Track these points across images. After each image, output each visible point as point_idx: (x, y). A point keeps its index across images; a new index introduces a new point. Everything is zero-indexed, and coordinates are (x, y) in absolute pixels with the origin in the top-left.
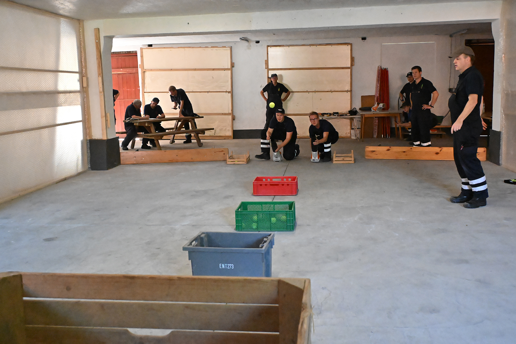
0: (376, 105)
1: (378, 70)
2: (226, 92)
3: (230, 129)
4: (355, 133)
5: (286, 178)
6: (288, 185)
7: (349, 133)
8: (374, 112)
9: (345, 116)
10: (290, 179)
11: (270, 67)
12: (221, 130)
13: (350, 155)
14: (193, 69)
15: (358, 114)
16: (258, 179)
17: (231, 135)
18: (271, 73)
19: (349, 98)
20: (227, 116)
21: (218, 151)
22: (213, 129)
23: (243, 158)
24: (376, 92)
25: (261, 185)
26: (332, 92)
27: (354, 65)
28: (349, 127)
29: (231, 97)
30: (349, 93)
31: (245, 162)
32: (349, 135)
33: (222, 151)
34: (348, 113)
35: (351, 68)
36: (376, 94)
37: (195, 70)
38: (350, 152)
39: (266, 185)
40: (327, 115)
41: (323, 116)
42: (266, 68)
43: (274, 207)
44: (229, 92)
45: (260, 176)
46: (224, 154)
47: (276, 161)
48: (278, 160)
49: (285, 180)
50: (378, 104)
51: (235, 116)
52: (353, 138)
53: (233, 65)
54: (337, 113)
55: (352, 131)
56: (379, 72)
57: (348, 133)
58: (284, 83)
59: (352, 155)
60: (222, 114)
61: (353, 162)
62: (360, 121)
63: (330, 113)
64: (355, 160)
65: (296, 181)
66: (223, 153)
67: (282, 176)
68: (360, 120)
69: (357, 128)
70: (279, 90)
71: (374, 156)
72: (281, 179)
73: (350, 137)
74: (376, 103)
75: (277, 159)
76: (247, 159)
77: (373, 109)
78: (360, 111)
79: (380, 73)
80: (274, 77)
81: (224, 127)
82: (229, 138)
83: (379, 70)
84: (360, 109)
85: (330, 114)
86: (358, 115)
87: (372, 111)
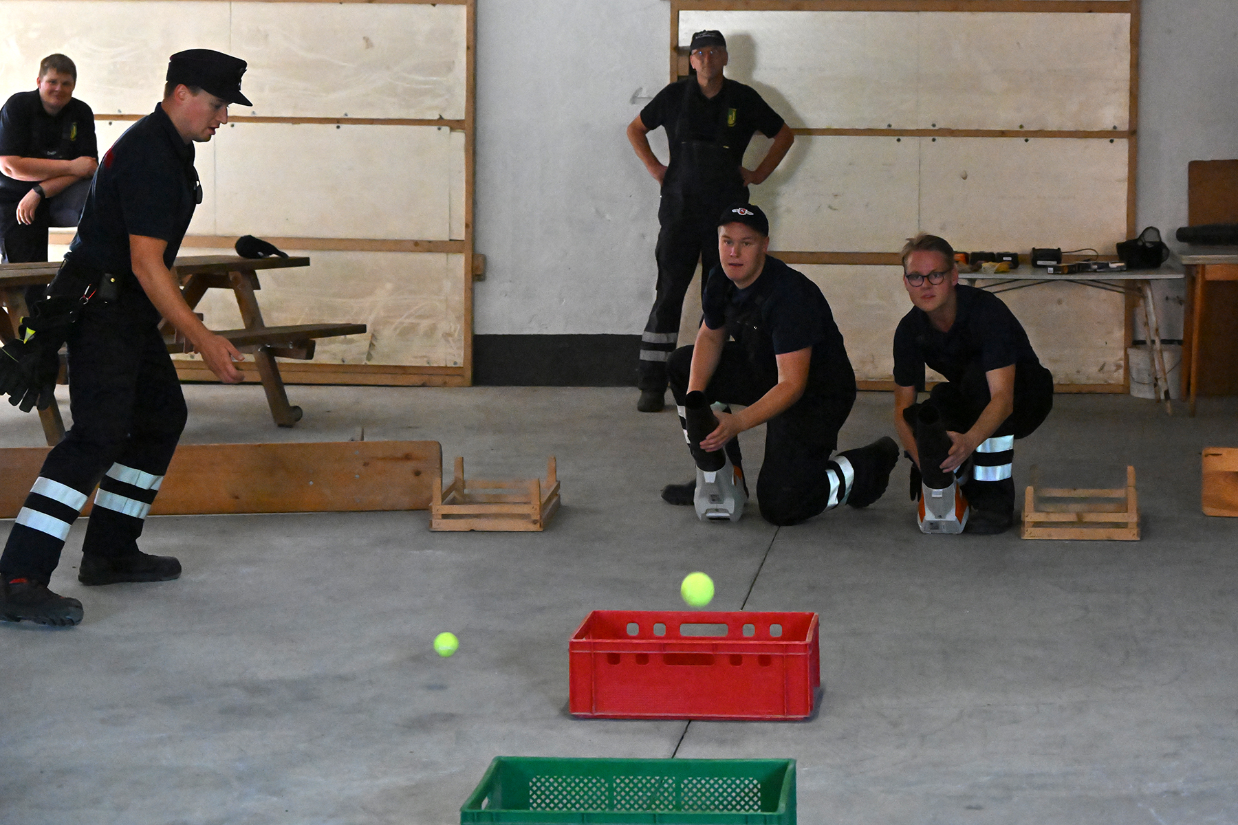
2: (440, 122)
3: (456, 327)
4: (1153, 364)
5: (753, 619)
6: (765, 661)
7: (1118, 367)
9: (1095, 271)
10: (776, 630)
12: (406, 333)
13: (1118, 493)
15: (1168, 262)
16: (599, 625)
17: (461, 364)
18: (693, 24)
19: (1123, 171)
20: (437, 259)
21: (380, 455)
22: (361, 329)
23: (523, 500)
25: (614, 659)
26: (1025, 134)
28: (1119, 334)
29: (467, 151)
30: (1122, 145)
31: (535, 522)
32: (1116, 375)
33: (407, 457)
34: (1115, 251)
38: (1121, 482)
39: (642, 659)
40: (997, 265)
41: (977, 269)
43: (678, 790)
44: (454, 125)
45: (609, 604)
46: (417, 473)
47: (712, 518)
48: (725, 515)
49: (749, 630)
51: (485, 257)
52: (1143, 393)
54: (1055, 255)
55: (1138, 358)
57: (1114, 368)
59: (1129, 492)
60: (416, 243)
61: (1131, 534)
62: (1180, 302)
63: (1014, 256)
64: (1145, 526)
65: (809, 639)
66: (410, 466)
67: (734, 608)
68: (1182, 294)
69: (1163, 342)
70: (731, 120)
72: (725, 627)
73: (1126, 390)
75: (720, 506)
76: (543, 507)
78: (1185, 245)
80: (707, 49)
81: (421, 317)
82: (447, 379)
84: (1182, 235)
85: (1015, 261)
86: (1171, 269)
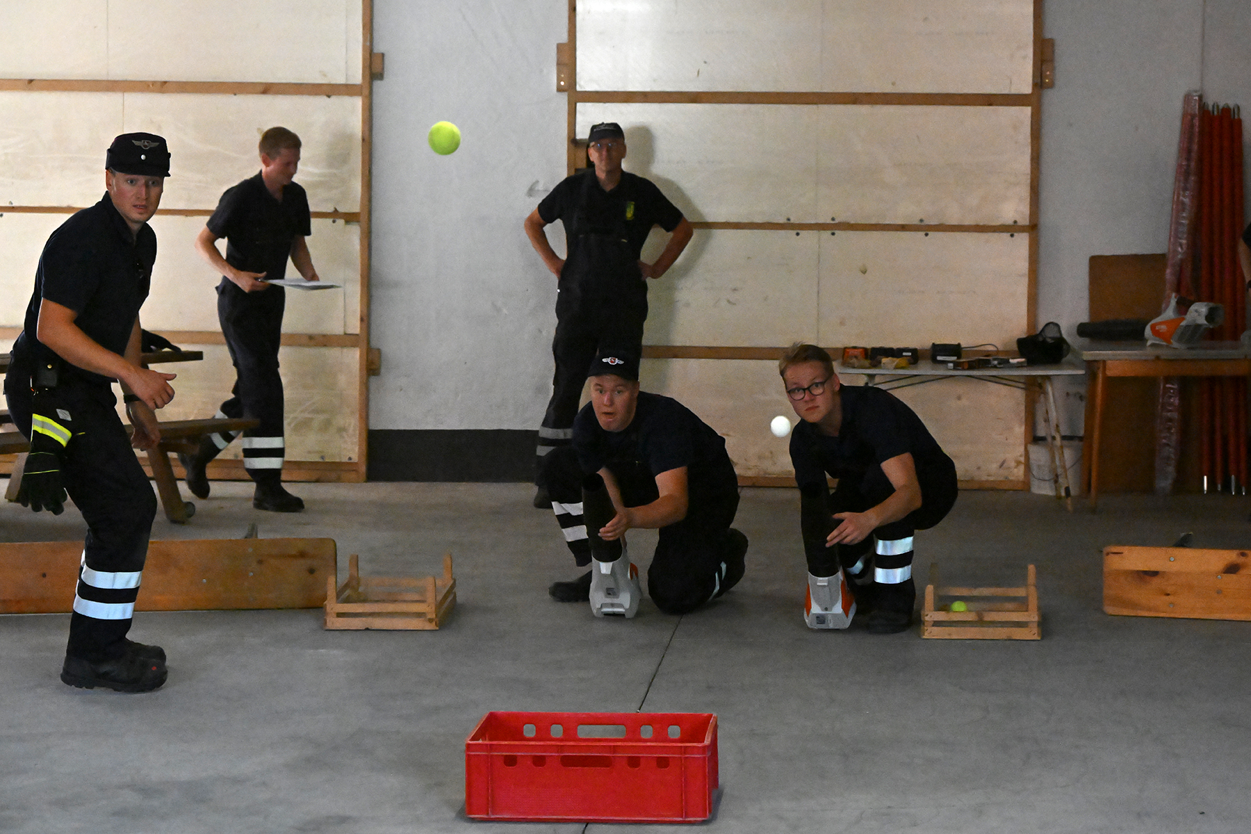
0: (1169, 313)
1: (1185, 115)
2: (335, 215)
3: (352, 423)
4: (1053, 462)
5: (651, 720)
6: (663, 763)
7: (1018, 463)
8: (1159, 352)
9: (995, 367)
10: (674, 731)
11: (584, 85)
12: (300, 428)
13: (1021, 592)
14: (154, 83)
15: (1069, 357)
16: (495, 726)
17: (355, 458)
18: (590, 116)
19: (1023, 265)
20: (338, 350)
21: (274, 552)
23: (416, 597)
24: (1175, 235)
25: (511, 761)
26: (924, 228)
27: (1052, 85)
28: (1020, 430)
29: (362, 243)
30: (1023, 240)
31: (430, 621)
32: (1016, 471)
33: (302, 555)
34: (1015, 347)
35: (1034, 100)
36: (1175, 251)
37: (162, 87)
38: (1022, 580)
39: (539, 761)
40: (897, 361)
41: (876, 364)
42: (560, 89)
44: (350, 218)
45: (504, 706)
46: (311, 571)
47: (607, 614)
48: (621, 610)
49: (647, 732)
50: (1183, 306)
51: (379, 350)
52: (1043, 489)
53: (375, 68)
54: (955, 350)
55: (1039, 455)
56: (1192, 126)
57: (1013, 464)
58: (659, 178)
59: (1029, 592)
60: (314, 336)
61: (1032, 633)
62: (1081, 398)
63: (914, 351)
64: (1046, 625)
65: (707, 741)
66: (303, 564)
67: (631, 708)
68: (1083, 390)
69: (1064, 438)
70: (630, 214)
71: (1149, 601)
72: (622, 728)
73: (1026, 486)
74: (1173, 302)
75: (616, 601)
76: (439, 606)
77: (1156, 332)
78: (1085, 341)
79: (1197, 130)
80: (605, 141)
81: (317, 411)
83: (1193, 116)
84: (1082, 330)
85: (915, 356)
86: (1072, 365)
87: (1149, 343)
